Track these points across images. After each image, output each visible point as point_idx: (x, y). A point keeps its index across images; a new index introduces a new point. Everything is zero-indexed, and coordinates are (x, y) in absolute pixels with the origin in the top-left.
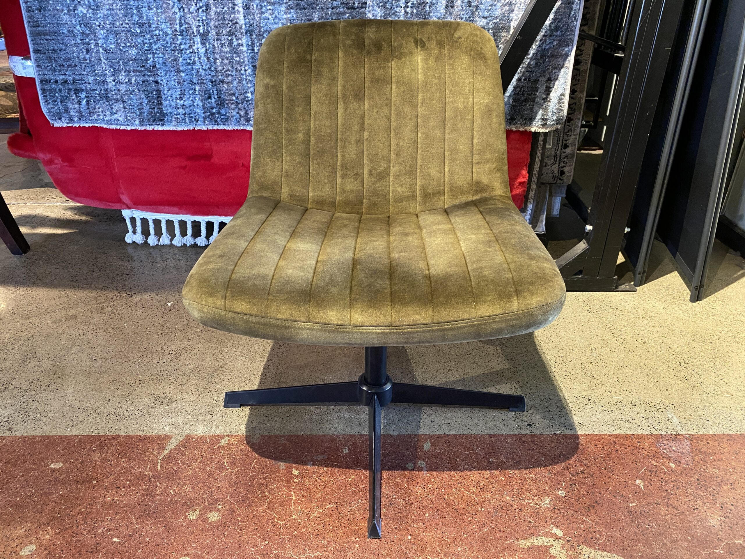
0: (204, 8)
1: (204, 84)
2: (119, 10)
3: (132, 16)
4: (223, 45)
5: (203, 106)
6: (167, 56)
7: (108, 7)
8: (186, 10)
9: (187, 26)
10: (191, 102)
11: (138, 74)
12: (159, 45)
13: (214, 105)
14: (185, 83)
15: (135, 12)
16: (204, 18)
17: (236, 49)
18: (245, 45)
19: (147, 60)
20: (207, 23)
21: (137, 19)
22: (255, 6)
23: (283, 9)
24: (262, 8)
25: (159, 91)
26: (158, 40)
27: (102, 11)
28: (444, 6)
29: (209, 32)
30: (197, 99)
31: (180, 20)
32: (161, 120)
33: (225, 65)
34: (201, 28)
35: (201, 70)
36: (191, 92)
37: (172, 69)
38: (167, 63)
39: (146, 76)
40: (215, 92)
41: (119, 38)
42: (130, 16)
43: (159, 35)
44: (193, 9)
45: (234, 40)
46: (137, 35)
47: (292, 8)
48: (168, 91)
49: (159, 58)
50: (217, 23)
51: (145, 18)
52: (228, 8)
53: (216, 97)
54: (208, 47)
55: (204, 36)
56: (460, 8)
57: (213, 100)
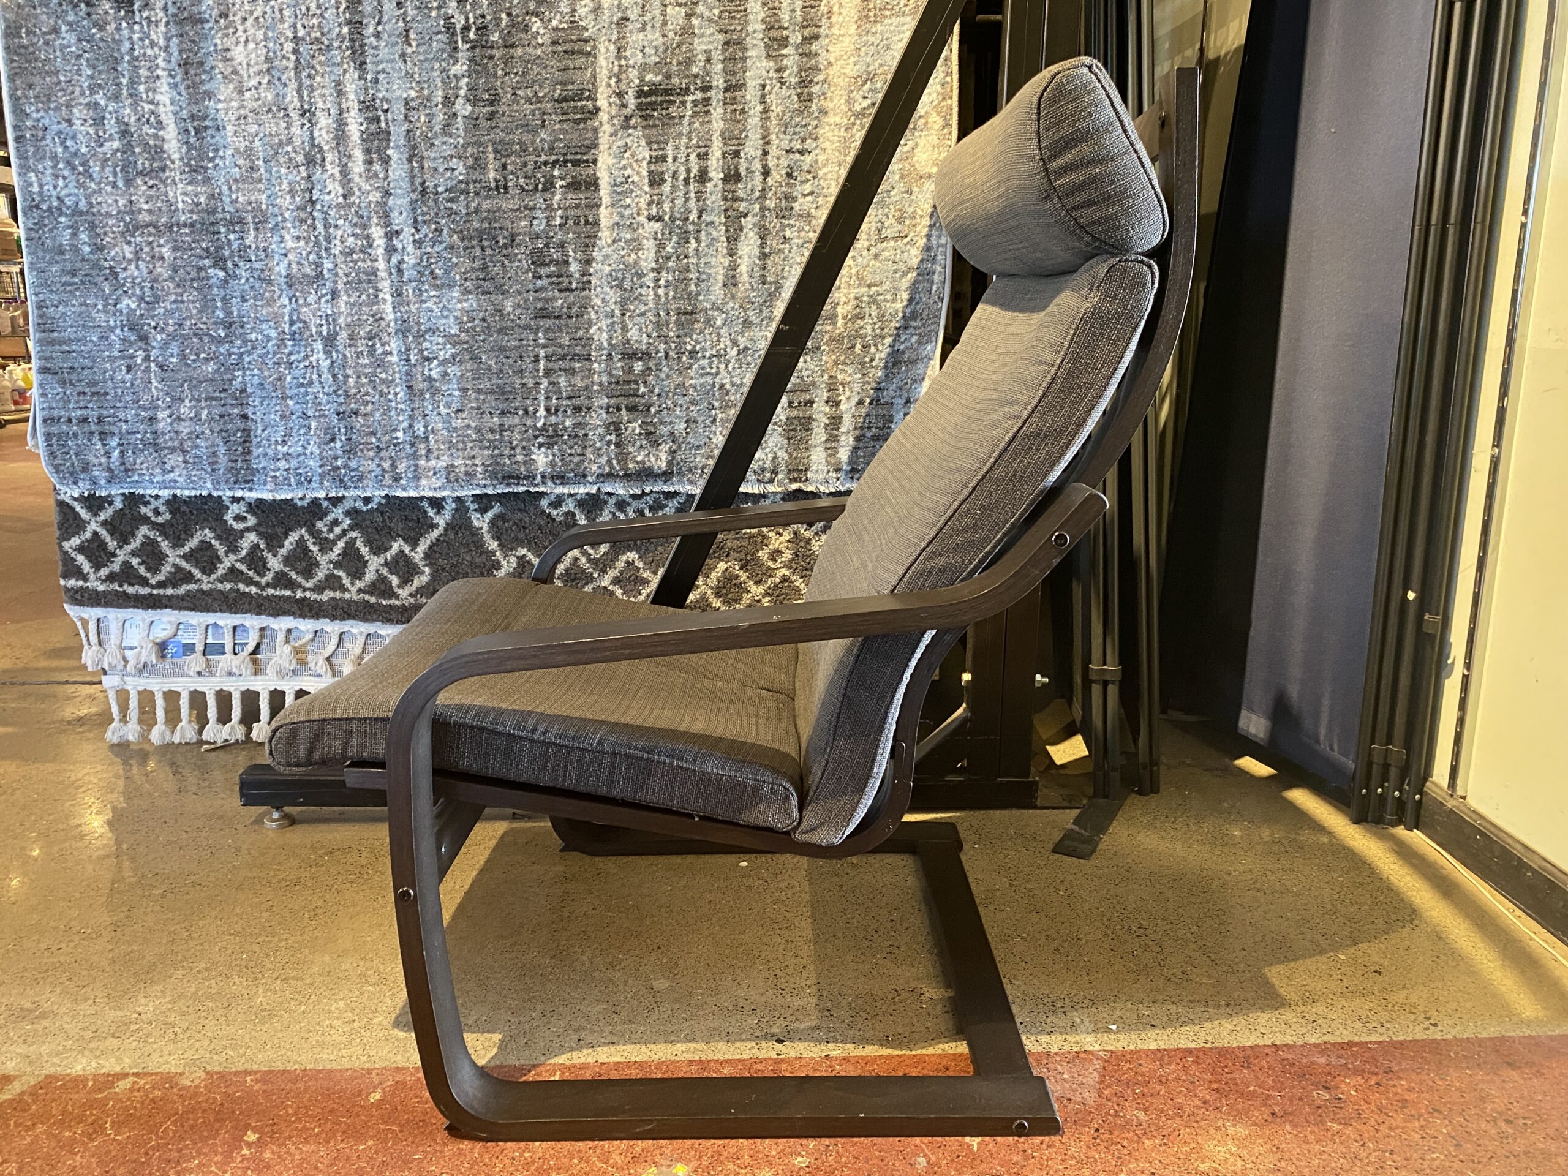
0: (329, 297)
1: (325, 416)
2: (193, 302)
3: (214, 312)
4: (359, 354)
5: (321, 453)
6: (266, 373)
7: (173, 298)
8: (301, 301)
9: (301, 325)
10: (300, 449)
11: (214, 403)
12: (255, 356)
13: (340, 453)
14: (294, 417)
15: (219, 304)
16: (329, 312)
17: (382, 360)
18: (395, 352)
19: (234, 378)
20: (334, 320)
21: (222, 316)
22: (410, 291)
23: (456, 294)
24: (421, 295)
25: (246, 431)
26: (253, 348)
27: (162, 305)
28: (720, 284)
29: (337, 334)
30: (312, 443)
31: (291, 316)
32: (247, 482)
33: (363, 385)
34: (325, 328)
35: (321, 395)
36: (302, 431)
37: (273, 394)
38: (266, 385)
39: (228, 407)
40: (343, 430)
41: (188, 346)
42: (210, 311)
43: (257, 340)
44: (312, 298)
45: (378, 345)
46: (220, 341)
47: (470, 292)
48: (263, 431)
49: (253, 376)
50: (349, 320)
51: (235, 314)
52: (368, 296)
53: (343, 438)
54: (335, 357)
55: (330, 341)
56: (748, 286)
57: (338, 444)
